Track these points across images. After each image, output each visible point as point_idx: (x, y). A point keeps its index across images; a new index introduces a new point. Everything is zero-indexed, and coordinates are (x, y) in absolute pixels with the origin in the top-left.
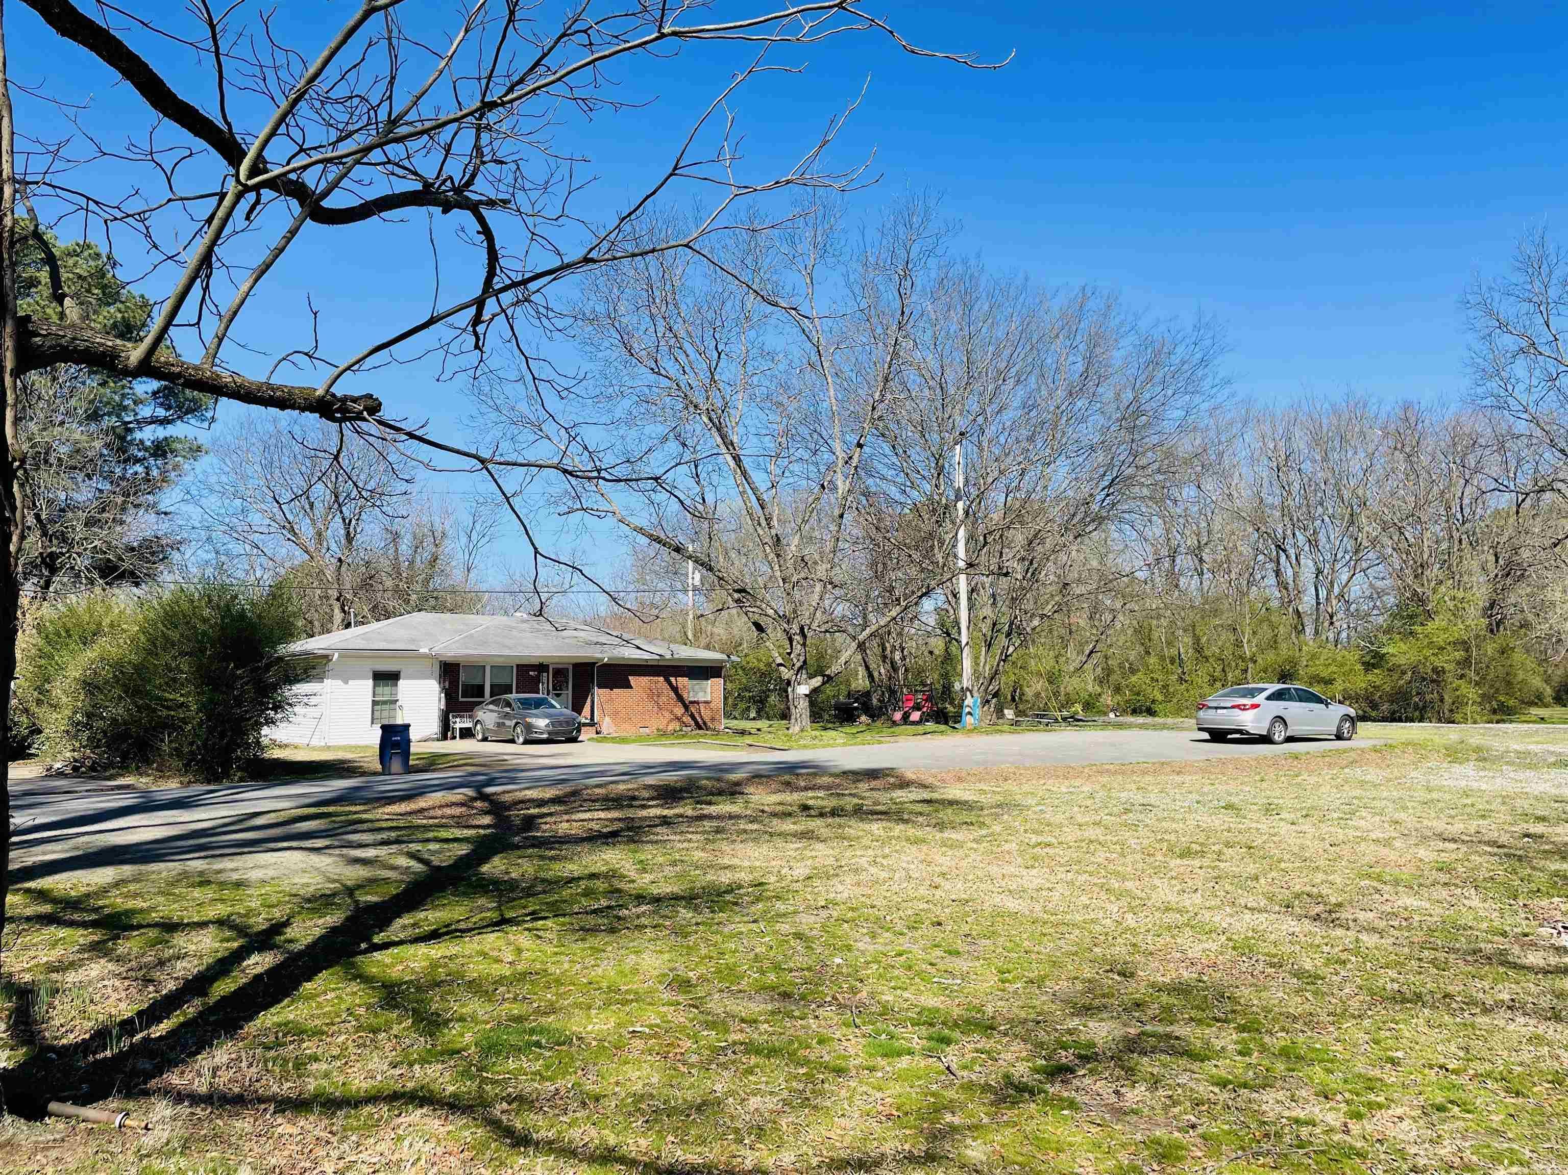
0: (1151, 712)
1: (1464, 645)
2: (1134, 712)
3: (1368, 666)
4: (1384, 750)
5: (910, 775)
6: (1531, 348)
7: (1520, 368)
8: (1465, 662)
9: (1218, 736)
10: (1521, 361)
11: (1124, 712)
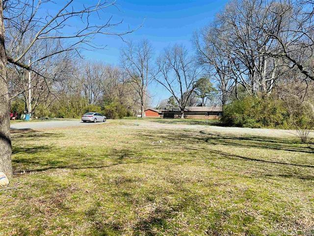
0: (63, 117)
1: (116, 106)
2: (59, 117)
3: (102, 110)
4: (111, 123)
5: (34, 130)
6: (128, 59)
7: (127, 62)
8: (117, 110)
9: (85, 121)
10: (127, 60)
11: (57, 117)
